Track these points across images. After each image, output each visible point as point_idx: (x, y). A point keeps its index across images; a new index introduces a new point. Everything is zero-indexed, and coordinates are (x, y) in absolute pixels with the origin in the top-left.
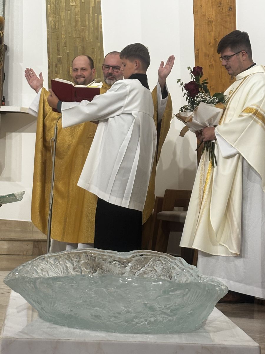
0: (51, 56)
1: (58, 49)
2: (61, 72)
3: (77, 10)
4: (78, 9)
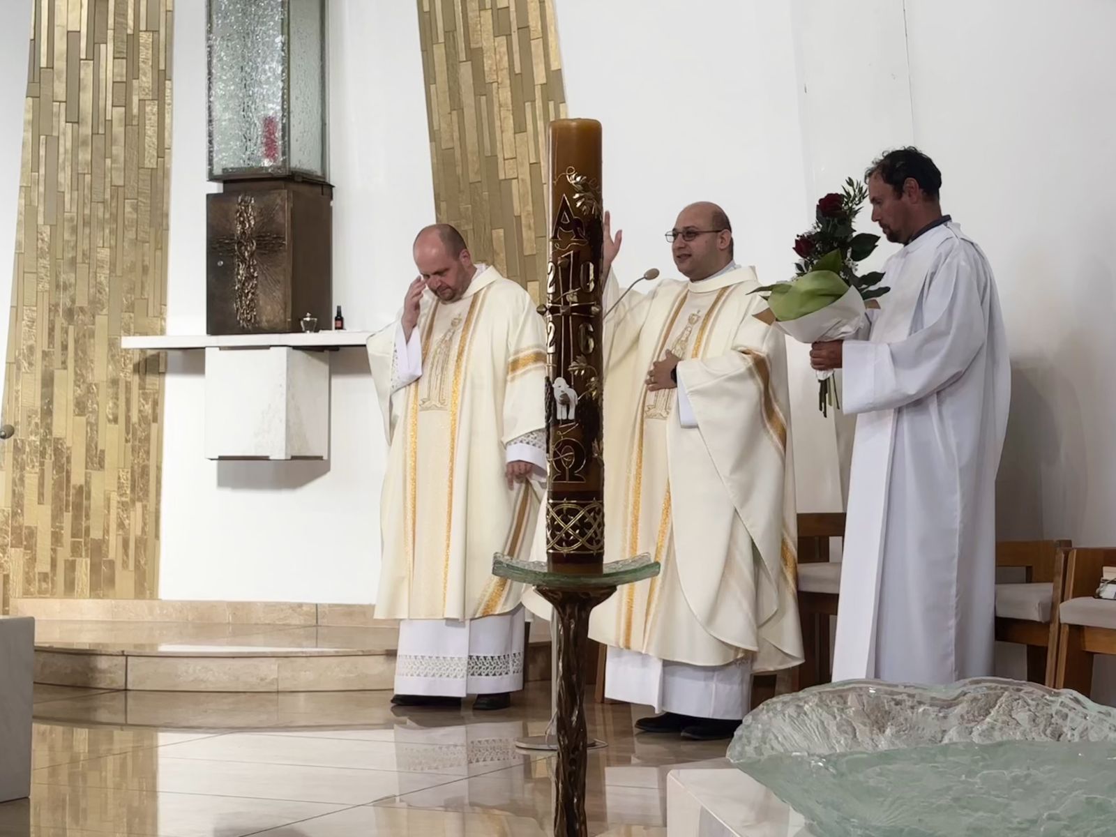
1: (459, 189)
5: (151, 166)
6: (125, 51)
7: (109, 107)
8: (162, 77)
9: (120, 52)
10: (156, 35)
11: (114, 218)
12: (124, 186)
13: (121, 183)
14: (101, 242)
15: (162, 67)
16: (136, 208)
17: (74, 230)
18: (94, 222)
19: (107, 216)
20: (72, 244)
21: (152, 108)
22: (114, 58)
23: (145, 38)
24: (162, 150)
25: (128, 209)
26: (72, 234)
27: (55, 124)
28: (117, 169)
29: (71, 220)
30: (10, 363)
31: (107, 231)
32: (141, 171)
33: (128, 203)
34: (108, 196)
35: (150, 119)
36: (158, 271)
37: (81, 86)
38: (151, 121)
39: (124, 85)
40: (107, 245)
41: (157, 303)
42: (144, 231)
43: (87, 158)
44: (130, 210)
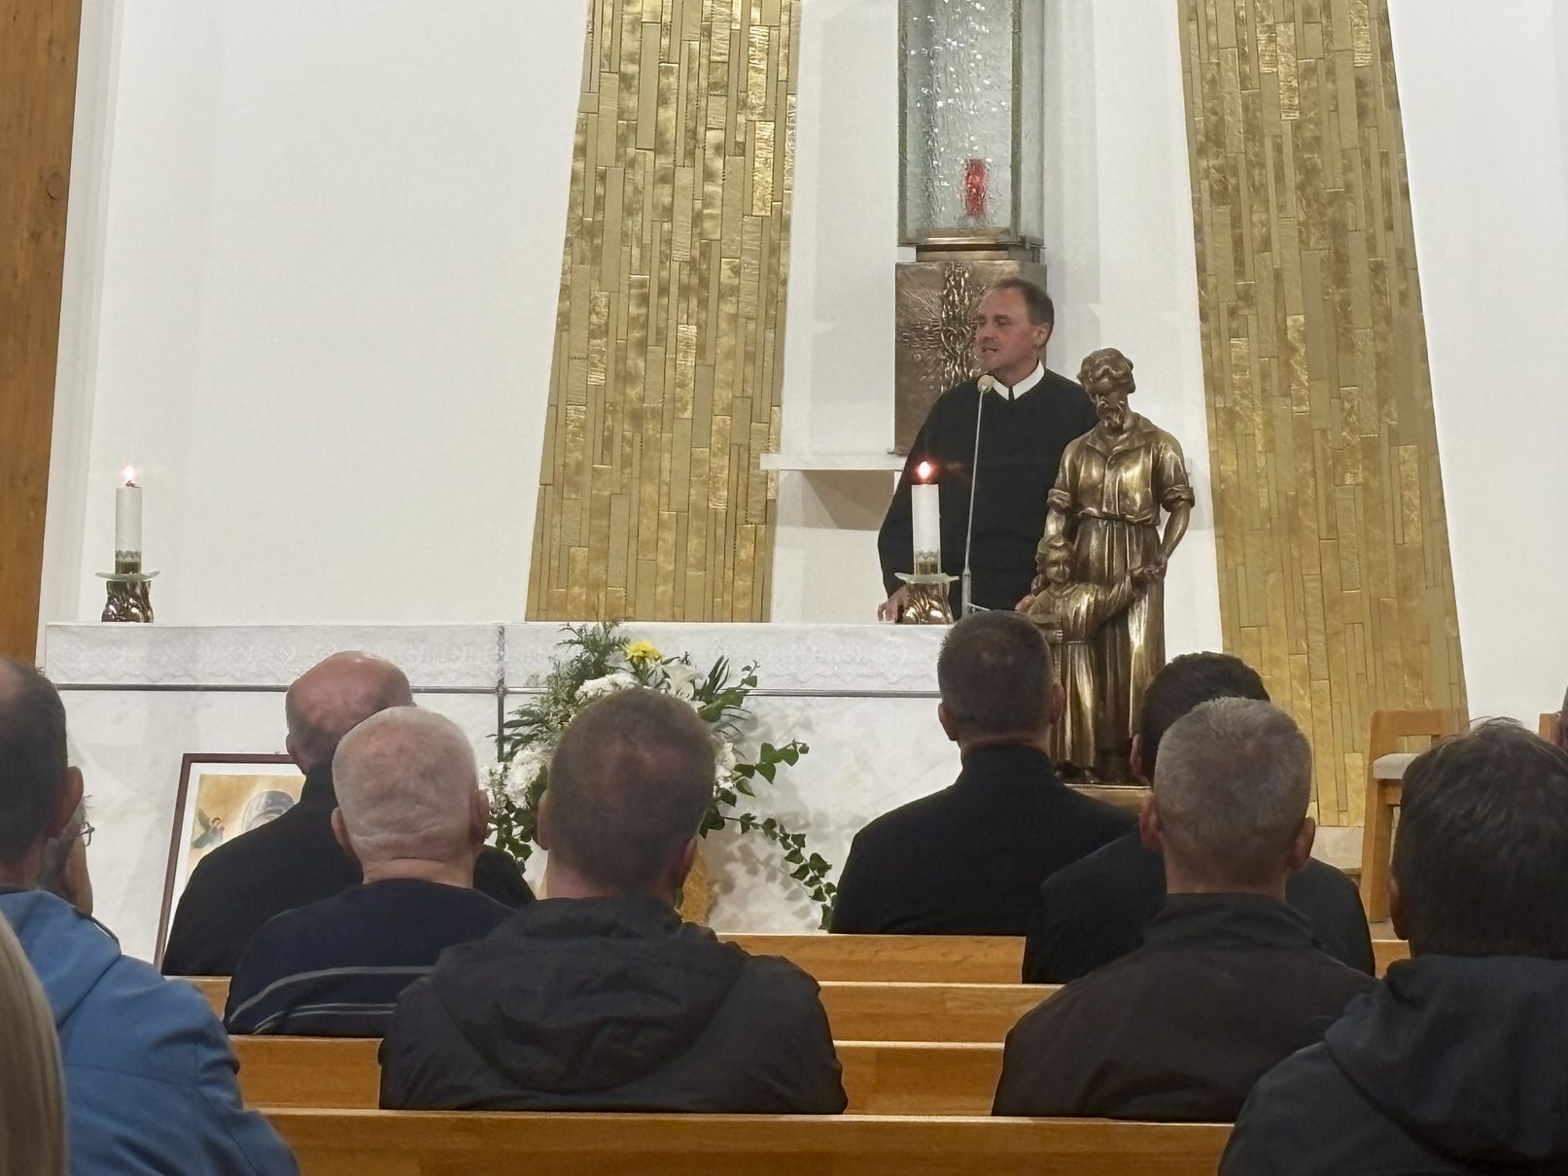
0: (1211, 281)
1: (1236, 260)
2: (1252, 331)
3: (1307, 134)
4: (1311, 133)
5: (763, 213)
6: (727, 52)
7: (701, 129)
8: (783, 88)
9: (721, 54)
10: (774, 33)
11: (704, 283)
12: (720, 240)
13: (718, 237)
14: (685, 317)
15: (782, 77)
16: (736, 271)
17: (644, 300)
18: (674, 290)
19: (695, 281)
20: (642, 319)
21: (767, 130)
22: (710, 62)
23: (758, 34)
24: (780, 191)
25: (726, 271)
26: (639, 305)
27: (620, 151)
28: (712, 217)
29: (642, 284)
30: (546, 485)
31: (694, 302)
32: (746, 219)
33: (726, 263)
34: (697, 253)
35: (761, 149)
36: (769, 359)
37: (662, 101)
38: (764, 153)
39: (725, 99)
40: (693, 320)
41: (766, 404)
42: (749, 304)
43: (667, 200)
44: (729, 273)
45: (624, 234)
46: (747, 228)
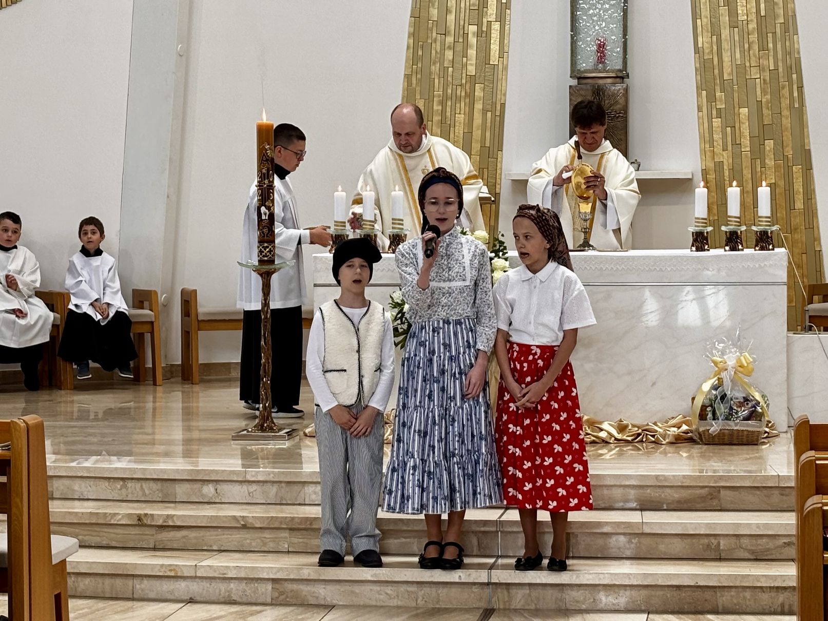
1: (715, 83)
3: (751, 26)
4: (753, 26)
5: (494, 63)
7: (466, 25)
8: (504, 7)
11: (468, 95)
12: (475, 76)
13: (474, 74)
14: (459, 110)
15: (504, 1)
16: (483, 90)
17: (441, 103)
18: (454, 98)
19: (463, 94)
20: (440, 112)
21: (496, 26)
24: (502, 53)
26: (438, 105)
27: (430, 35)
28: (471, 65)
29: (439, 96)
31: (463, 104)
32: (487, 66)
33: (477, 86)
34: (464, 81)
36: (497, 130)
37: (448, 11)
38: (495, 35)
39: (477, 11)
40: (462, 112)
41: (496, 150)
42: (489, 105)
43: (451, 58)
44: (479, 90)
45: (430, 73)
46: (487, 70)
